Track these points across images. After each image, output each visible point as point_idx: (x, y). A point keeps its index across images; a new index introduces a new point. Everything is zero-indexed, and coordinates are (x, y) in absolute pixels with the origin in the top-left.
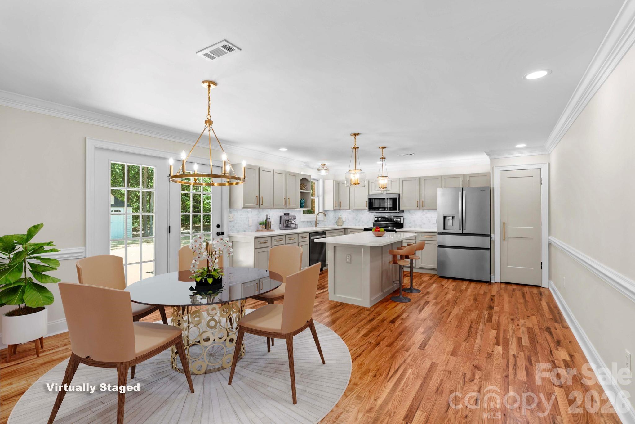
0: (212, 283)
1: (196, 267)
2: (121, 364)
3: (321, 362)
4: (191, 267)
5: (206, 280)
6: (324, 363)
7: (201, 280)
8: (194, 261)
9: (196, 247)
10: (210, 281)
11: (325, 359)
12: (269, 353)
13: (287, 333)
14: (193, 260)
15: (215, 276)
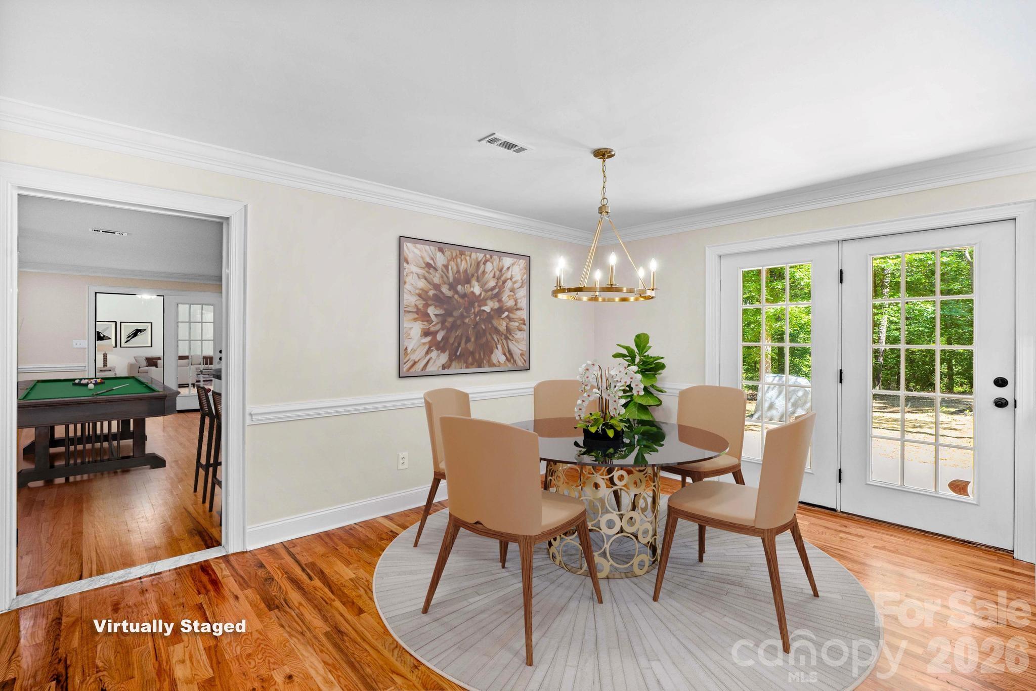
0: (613, 437)
1: (584, 410)
2: (525, 537)
3: (811, 592)
4: (576, 409)
5: (603, 430)
6: (816, 594)
7: (597, 431)
8: (579, 402)
9: (588, 379)
10: (611, 433)
11: (818, 588)
12: (701, 564)
13: (767, 528)
14: (579, 399)
15: (617, 426)
